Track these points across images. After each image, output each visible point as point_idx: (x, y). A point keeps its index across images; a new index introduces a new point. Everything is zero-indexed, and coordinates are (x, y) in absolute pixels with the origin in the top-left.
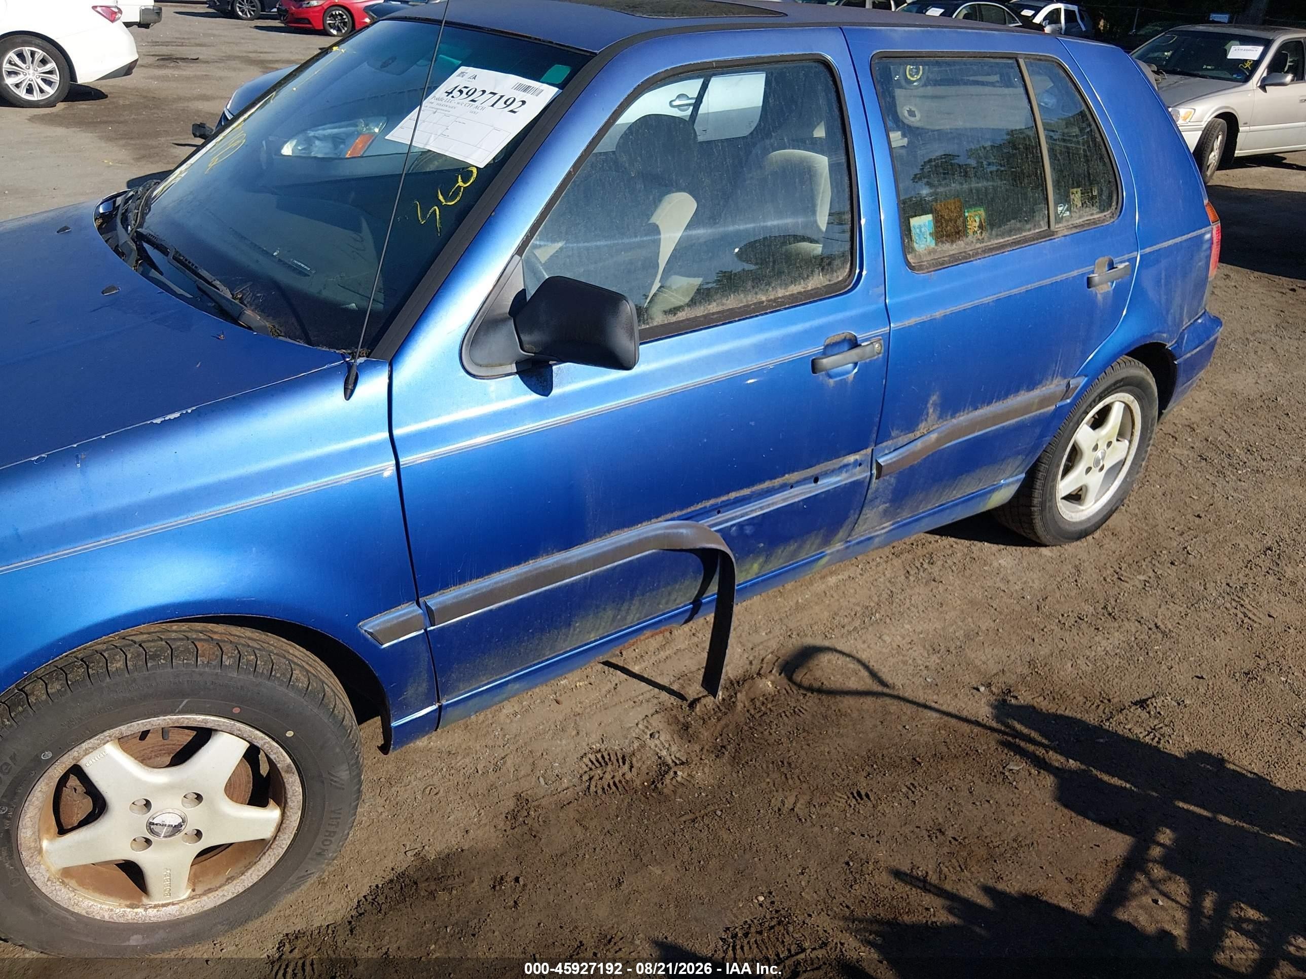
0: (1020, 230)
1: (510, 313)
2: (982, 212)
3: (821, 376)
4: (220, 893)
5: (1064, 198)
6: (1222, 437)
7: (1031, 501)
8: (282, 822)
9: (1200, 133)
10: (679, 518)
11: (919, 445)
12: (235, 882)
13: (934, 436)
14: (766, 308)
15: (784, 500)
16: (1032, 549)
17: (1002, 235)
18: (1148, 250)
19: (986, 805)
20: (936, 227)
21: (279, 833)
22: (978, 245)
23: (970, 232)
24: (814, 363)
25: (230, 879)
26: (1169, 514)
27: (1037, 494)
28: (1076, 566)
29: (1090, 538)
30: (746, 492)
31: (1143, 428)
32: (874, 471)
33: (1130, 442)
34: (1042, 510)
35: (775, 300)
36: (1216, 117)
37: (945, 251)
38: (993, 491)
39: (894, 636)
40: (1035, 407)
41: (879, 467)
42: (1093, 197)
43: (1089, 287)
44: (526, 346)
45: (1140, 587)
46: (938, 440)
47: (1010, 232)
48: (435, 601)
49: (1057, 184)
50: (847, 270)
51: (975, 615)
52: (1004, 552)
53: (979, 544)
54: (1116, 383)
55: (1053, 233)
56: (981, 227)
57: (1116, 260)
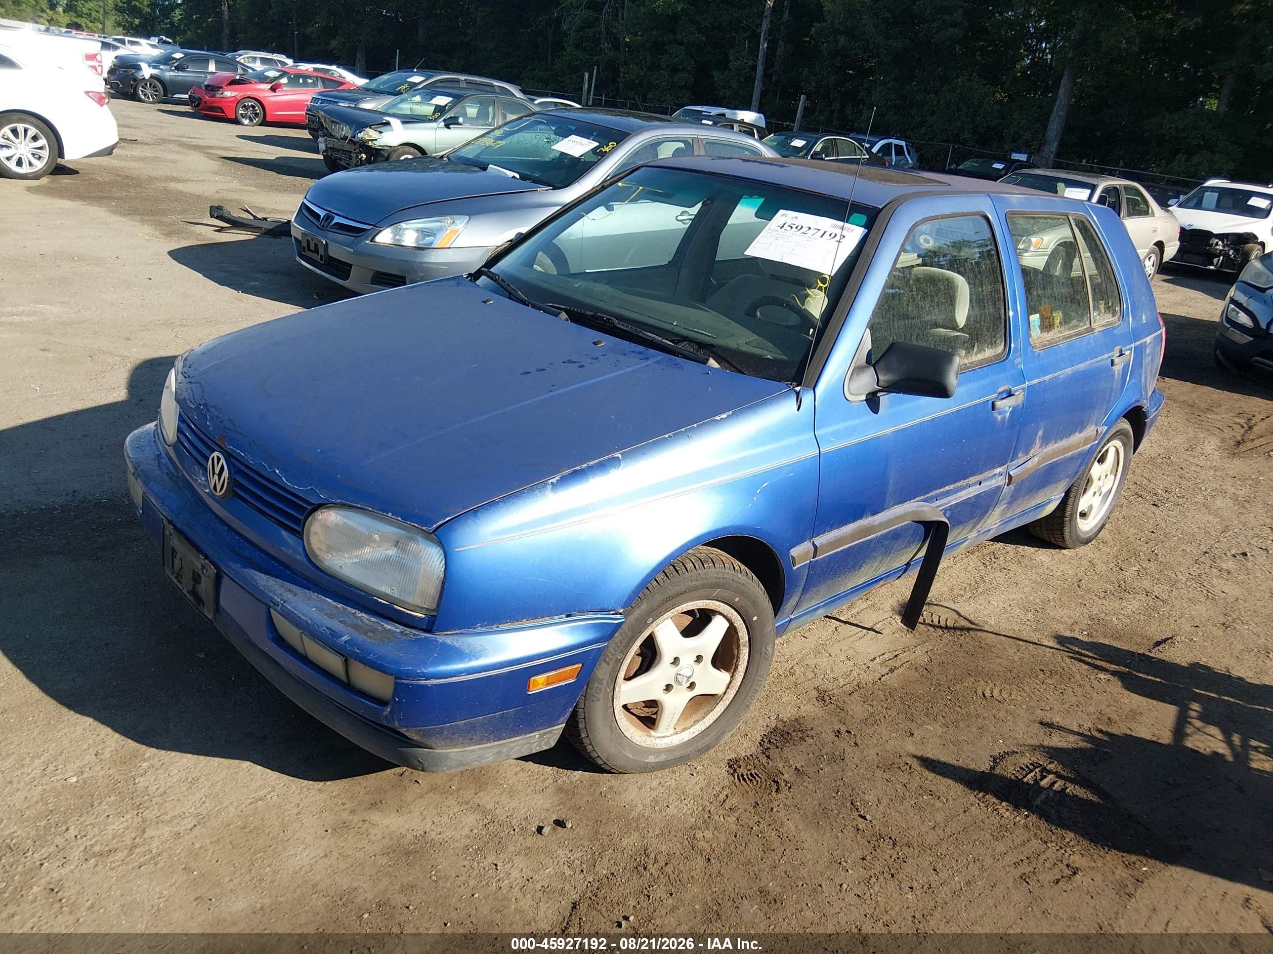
0: (1077, 326)
1: (866, 363)
2: (1060, 314)
3: (995, 413)
4: (692, 730)
5: (1096, 308)
6: (1145, 482)
7: (1064, 514)
8: (731, 682)
9: (1047, 257)
10: (922, 501)
11: (1029, 464)
12: (700, 723)
13: (1036, 459)
14: (969, 368)
15: (966, 495)
16: (1057, 550)
17: (1069, 329)
18: (1137, 343)
19: (1105, 694)
20: (1041, 322)
21: (729, 690)
22: (1060, 335)
23: (1056, 326)
24: (993, 404)
25: (697, 721)
26: (1132, 531)
27: (1069, 508)
28: (1089, 562)
29: (1090, 544)
30: (951, 487)
31: (1124, 466)
32: (1007, 481)
33: (1115, 476)
34: (1070, 521)
35: (972, 363)
36: (1058, 245)
37: (1045, 338)
38: (1048, 503)
39: (998, 601)
40: (1081, 445)
41: (1010, 477)
42: (1109, 307)
43: (1112, 365)
44: (881, 383)
45: (1136, 574)
46: (1040, 462)
47: (1073, 328)
48: (819, 541)
49: (1094, 300)
50: (1003, 346)
51: (1042, 590)
52: (1039, 552)
53: (1021, 547)
54: (1116, 432)
55: (1093, 329)
56: (1060, 323)
57: (1124, 349)
